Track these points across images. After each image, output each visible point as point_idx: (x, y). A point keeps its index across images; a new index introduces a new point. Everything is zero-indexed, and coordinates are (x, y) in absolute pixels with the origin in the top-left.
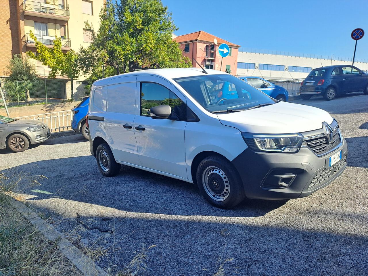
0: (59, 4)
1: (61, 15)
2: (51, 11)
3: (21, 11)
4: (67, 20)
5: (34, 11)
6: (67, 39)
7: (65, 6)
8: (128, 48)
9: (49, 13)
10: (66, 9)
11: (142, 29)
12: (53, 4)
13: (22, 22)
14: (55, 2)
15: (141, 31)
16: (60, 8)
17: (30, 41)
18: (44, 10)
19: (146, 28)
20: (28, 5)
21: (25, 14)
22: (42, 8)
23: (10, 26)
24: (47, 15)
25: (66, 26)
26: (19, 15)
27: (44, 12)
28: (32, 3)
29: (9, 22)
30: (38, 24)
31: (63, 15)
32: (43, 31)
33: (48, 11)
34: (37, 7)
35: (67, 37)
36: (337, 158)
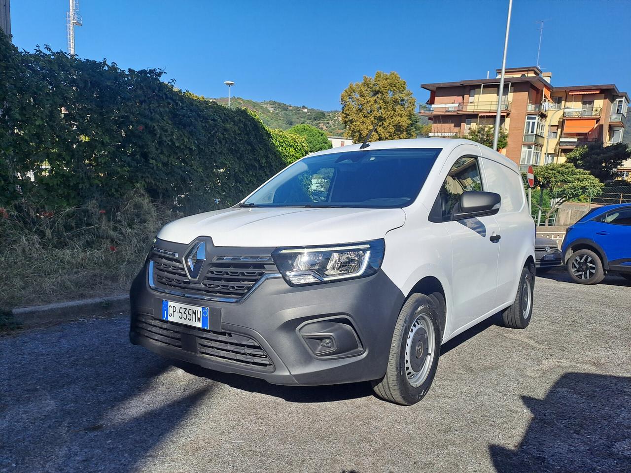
36: (189, 317)
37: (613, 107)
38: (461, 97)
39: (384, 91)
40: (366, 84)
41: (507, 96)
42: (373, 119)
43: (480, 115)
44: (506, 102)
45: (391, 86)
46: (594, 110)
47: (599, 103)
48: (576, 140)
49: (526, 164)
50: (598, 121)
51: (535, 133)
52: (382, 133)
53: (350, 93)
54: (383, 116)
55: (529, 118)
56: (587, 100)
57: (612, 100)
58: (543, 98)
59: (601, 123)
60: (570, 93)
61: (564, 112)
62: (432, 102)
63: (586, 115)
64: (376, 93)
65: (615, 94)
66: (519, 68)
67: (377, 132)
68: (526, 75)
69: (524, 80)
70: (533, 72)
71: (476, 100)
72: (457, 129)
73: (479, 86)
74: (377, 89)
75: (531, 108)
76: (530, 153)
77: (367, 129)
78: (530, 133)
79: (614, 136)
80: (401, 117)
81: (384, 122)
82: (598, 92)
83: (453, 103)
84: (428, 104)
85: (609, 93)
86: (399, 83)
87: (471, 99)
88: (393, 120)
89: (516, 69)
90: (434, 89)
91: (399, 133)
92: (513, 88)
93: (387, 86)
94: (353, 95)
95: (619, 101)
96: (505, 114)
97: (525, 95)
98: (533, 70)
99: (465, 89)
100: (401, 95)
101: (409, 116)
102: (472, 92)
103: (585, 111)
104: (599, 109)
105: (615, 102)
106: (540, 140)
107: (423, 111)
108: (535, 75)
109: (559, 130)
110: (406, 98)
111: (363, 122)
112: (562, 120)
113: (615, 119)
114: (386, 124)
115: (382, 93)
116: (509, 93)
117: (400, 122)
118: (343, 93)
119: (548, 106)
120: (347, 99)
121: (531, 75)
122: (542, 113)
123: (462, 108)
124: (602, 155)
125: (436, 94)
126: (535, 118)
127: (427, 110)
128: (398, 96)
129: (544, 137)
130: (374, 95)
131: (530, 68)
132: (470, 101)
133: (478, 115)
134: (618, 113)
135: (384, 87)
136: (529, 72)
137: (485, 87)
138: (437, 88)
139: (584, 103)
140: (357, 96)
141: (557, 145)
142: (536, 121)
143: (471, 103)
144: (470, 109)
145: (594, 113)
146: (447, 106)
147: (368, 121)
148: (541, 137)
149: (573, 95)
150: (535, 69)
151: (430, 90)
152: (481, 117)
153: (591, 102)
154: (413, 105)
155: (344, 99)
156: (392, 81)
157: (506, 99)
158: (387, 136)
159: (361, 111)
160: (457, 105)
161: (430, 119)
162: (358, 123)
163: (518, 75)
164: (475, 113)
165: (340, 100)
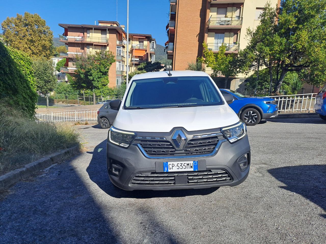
0: (236, 16)
1: (236, 25)
2: (228, 23)
3: (207, 26)
4: (240, 28)
5: (217, 25)
6: (238, 44)
7: (241, 17)
8: (277, 48)
9: (227, 25)
10: (241, 19)
11: (297, 28)
12: (231, 16)
13: (206, 35)
14: (233, 14)
15: (295, 30)
16: (237, 19)
17: (209, 49)
18: (223, 23)
19: (300, 26)
20: (212, 21)
21: (209, 28)
22: (222, 22)
23: (198, 39)
24: (225, 27)
25: (239, 33)
26: (205, 30)
27: (223, 25)
28: (215, 19)
29: (198, 36)
30: (217, 34)
31: (238, 25)
32: (221, 40)
33: (226, 23)
34: (217, 22)
35: (238, 43)
36: (185, 167)
37: (151, 45)
38: (83, 33)
39: (32, 24)
40: (19, 19)
41: (106, 35)
42: (26, 41)
43: (94, 44)
44: (106, 38)
45: (37, 22)
46: (144, 46)
47: (146, 43)
48: (138, 59)
49: (119, 70)
50: (146, 51)
51: (121, 55)
52: (34, 50)
53: (8, 23)
54: (34, 40)
55: (118, 48)
56: (141, 41)
57: (150, 42)
58: (123, 38)
59: (147, 52)
60: (134, 37)
61: (132, 46)
62: (66, 34)
63: (141, 48)
64: (26, 25)
65: (151, 39)
66: (109, 21)
67: (30, 49)
68: (113, 25)
69: (112, 28)
70: (116, 24)
71: (91, 36)
72: (83, 51)
73: (91, 29)
74: (27, 22)
75: (118, 42)
76: (120, 65)
77: (23, 47)
78: (119, 55)
79: (152, 58)
80: (45, 41)
81: (34, 43)
82: (145, 38)
83: (78, 36)
84: (64, 35)
85: (149, 38)
86: (40, 21)
87: (88, 35)
88: (40, 42)
89: (108, 21)
90: (67, 27)
91: (45, 50)
92: (108, 31)
93: (34, 22)
94: (10, 24)
95: (153, 42)
96: (107, 45)
97: (114, 36)
98: (116, 23)
99: (84, 29)
100: (43, 28)
101: (50, 41)
102: (88, 31)
103: (140, 46)
104: (146, 46)
105: (151, 43)
106: (124, 59)
107: (62, 39)
108: (117, 26)
109: (131, 54)
110: (46, 30)
111: (20, 42)
112: (131, 49)
113: (152, 50)
114: (36, 44)
115: (31, 25)
116: (107, 34)
117: (45, 44)
118: (3, 22)
119: (125, 42)
120: (6, 27)
121: (115, 25)
122: (123, 46)
123: (84, 39)
124: (152, 67)
125: (68, 30)
126: (120, 48)
127: (64, 39)
128: (41, 28)
129: (125, 58)
130: (25, 26)
131: (114, 22)
132: (88, 36)
133: (93, 44)
134: (153, 48)
135: (32, 22)
136: (114, 24)
137: (95, 29)
138: (68, 27)
139: (140, 42)
140: (13, 25)
141: (130, 62)
142: (121, 49)
143: (88, 37)
144: (88, 40)
145: (144, 48)
146: (76, 37)
147: (23, 42)
148: (124, 57)
149: (135, 38)
150: (117, 23)
151: (64, 28)
152: (95, 45)
153: (143, 42)
154: (52, 35)
155: (4, 27)
156: (36, 19)
157: (106, 36)
158: (37, 52)
159: (18, 35)
160: (81, 38)
161: (66, 44)
162: (16, 43)
163: (109, 25)
164: (91, 43)
165: (1, 27)
